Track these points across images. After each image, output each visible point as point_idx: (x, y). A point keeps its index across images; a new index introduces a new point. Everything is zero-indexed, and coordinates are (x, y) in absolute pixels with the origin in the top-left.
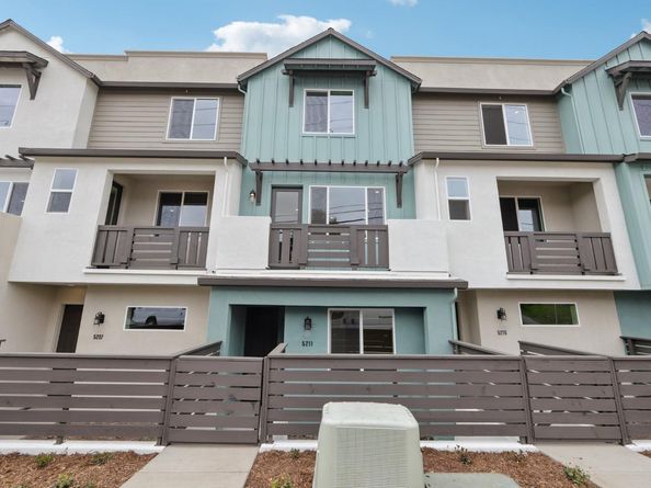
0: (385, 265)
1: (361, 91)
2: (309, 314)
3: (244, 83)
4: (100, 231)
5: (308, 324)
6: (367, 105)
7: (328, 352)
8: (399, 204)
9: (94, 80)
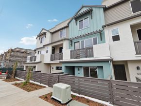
0: (93, 56)
1: (90, 16)
2: (79, 68)
3: (68, 24)
4: (51, 55)
5: (79, 70)
6: (92, 18)
7: (83, 76)
8: (101, 40)
9: (51, 33)
